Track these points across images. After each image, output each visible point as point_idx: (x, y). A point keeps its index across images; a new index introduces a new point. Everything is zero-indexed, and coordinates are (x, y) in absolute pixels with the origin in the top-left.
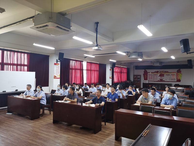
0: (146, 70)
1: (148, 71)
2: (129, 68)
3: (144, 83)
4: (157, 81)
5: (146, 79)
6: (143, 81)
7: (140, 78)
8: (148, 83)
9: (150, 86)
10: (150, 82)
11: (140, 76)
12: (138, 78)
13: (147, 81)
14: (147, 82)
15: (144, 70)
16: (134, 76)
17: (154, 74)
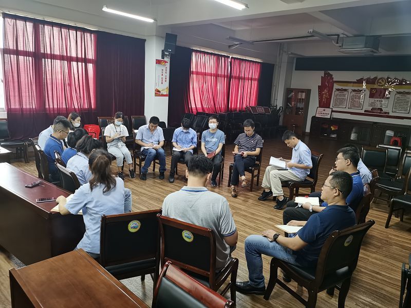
0: (331, 72)
1: (337, 75)
2: (274, 65)
3: (317, 116)
4: (363, 112)
5: (324, 104)
6: (314, 110)
7: (307, 101)
8: (329, 117)
9: (333, 129)
10: (336, 115)
11: (308, 92)
12: (301, 100)
13: (328, 111)
14: (326, 113)
15: (322, 73)
16: (288, 91)
17: (354, 88)
